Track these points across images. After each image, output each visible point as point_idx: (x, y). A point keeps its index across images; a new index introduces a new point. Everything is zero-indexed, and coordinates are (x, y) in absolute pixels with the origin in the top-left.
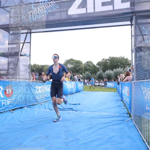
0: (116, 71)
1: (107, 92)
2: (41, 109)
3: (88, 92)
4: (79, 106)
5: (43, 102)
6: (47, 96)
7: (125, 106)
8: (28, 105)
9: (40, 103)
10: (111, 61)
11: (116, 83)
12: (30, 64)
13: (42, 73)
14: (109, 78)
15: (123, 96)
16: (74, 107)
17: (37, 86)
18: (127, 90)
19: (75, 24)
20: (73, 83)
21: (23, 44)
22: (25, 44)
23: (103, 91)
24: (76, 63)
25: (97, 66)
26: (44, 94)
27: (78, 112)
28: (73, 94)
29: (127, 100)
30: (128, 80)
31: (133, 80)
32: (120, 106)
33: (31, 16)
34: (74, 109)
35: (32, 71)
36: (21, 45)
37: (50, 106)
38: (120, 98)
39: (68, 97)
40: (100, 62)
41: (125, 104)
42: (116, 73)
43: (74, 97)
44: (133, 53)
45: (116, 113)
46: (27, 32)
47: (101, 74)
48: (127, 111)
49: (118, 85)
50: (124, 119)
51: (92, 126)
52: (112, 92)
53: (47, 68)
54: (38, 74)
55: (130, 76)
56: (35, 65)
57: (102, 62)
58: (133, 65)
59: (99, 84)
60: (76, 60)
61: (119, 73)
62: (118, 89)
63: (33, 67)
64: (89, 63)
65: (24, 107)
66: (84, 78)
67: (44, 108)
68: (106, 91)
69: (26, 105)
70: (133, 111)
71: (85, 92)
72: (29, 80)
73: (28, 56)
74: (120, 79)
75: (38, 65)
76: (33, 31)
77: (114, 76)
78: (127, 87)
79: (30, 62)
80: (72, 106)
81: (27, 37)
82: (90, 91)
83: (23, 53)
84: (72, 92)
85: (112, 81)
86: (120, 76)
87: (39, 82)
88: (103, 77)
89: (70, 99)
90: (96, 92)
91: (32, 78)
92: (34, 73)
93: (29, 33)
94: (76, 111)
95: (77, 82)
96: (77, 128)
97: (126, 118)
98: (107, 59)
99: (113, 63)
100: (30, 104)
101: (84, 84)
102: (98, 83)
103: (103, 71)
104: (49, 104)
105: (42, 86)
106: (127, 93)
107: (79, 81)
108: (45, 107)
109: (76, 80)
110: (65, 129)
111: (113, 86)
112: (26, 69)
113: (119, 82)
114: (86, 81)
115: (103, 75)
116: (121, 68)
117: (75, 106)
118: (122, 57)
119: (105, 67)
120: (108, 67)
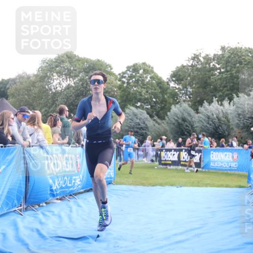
1: (209, 189)
3: (132, 187)
4: (95, 244)
10: (227, 62)
23: (193, 185)
25: (172, 84)
28: (73, 195)
39: (52, 208)
40: (184, 68)
43: (74, 208)
47: (186, 115)
52: (227, 186)
57: (192, 66)
59: (179, 157)
60: (87, 61)
64: (141, 71)
68: (206, 185)
71: (123, 187)
77: (238, 125)
82: (143, 185)
84: (67, 187)
85: (232, 146)
89: (60, 217)
90: (167, 188)
98: (212, 56)
102: (176, 154)
111: (233, 165)
115: (195, 120)
119: (205, 88)
120: (216, 89)
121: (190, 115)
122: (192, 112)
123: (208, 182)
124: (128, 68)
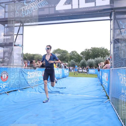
0: (97, 60)
2: (32, 92)
3: (72, 77)
4: (65, 89)
5: (34, 85)
6: (38, 81)
7: (104, 89)
8: (21, 88)
9: (31, 87)
10: (93, 51)
11: (97, 70)
12: (23, 53)
13: (33, 61)
14: (91, 66)
15: (103, 81)
16: (61, 91)
17: (29, 72)
18: (106, 76)
19: (62, 18)
20: (60, 69)
21: (16, 36)
22: (18, 35)
23: (85, 77)
24: (63, 53)
25: (81, 55)
26: (34, 79)
27: (64, 94)
28: (60, 79)
29: (105, 84)
30: (107, 68)
31: (111, 68)
32: (100, 90)
33: (24, 11)
34: (61, 92)
35: (25, 59)
36: (15, 36)
37: (40, 89)
38: (100, 83)
40: (83, 52)
41: (104, 88)
42: (97, 61)
43: (60, 81)
44: (111, 44)
45: (97, 96)
46: (20, 25)
47: (84, 62)
48: (105, 94)
49: (99, 72)
50: (103, 100)
51: (75, 106)
52: (93, 77)
53: (37, 56)
54: (29, 62)
55: (108, 64)
56: (27, 54)
57: (85, 51)
58: (112, 54)
59: (82, 71)
60: (63, 50)
61: (99, 62)
62: (98, 75)
63: (25, 56)
64: (74, 53)
65: (18, 90)
66: (69, 66)
67: (34, 91)
68: (88, 77)
69: (19, 88)
70: (110, 93)
72: (22, 67)
73: (21, 46)
74: (101, 67)
75: (29, 54)
76: (25, 24)
77: (95, 64)
78: (106, 74)
79: (22, 52)
80: (59, 90)
81: (20, 29)
82: (75, 77)
83: (16, 44)
84: (59, 77)
85: (94, 68)
86: (100, 64)
87: (31, 69)
88: (85, 64)
90: (80, 77)
91: (25, 65)
92: (26, 61)
93: (21, 26)
94: (62, 93)
95: (64, 69)
96: (63, 108)
97: (105, 99)
98: (89, 49)
99: (94, 53)
100: (23, 88)
101: (69, 70)
102: (82, 70)
103: (86, 60)
104: (39, 88)
105: (33, 72)
106: (106, 79)
107: (65, 68)
108: (36, 90)
109: (62, 67)
110: (53, 109)
111: (94, 73)
112: (19, 57)
113: (99, 69)
114: (71, 68)
115: (86, 63)
116: (101, 57)
117: (61, 89)
118: (103, 48)
119: (88, 56)
120: (90, 56)
121: (85, 62)
122: (86, 61)
123: (89, 76)
124: (72, 52)
